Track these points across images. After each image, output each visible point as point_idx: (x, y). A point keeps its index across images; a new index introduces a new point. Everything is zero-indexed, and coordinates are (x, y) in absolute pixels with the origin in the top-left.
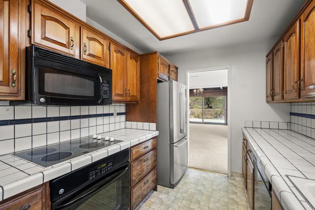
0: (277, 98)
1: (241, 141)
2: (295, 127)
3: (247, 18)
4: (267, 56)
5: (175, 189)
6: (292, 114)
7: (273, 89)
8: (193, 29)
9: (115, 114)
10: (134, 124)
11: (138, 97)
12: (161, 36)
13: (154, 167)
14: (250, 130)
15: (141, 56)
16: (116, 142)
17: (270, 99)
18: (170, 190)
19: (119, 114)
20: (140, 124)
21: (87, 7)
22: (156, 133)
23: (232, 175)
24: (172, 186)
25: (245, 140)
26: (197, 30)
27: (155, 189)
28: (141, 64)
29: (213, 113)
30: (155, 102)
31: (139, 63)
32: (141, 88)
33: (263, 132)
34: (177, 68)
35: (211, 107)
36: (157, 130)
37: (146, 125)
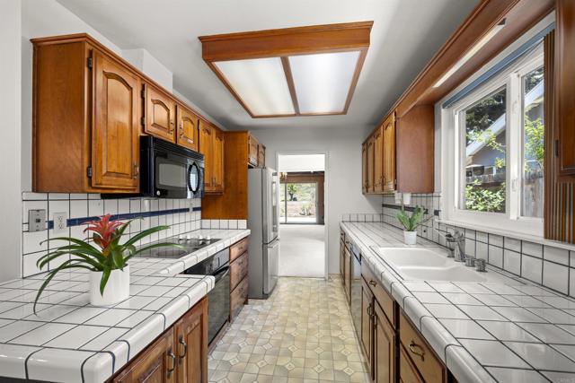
0: (370, 189)
1: (339, 236)
2: (387, 219)
3: (345, 112)
4: (363, 144)
5: (269, 299)
6: (384, 206)
7: (367, 181)
8: (292, 111)
9: (191, 210)
10: (215, 223)
11: (223, 186)
12: (255, 114)
13: (244, 275)
14: (348, 224)
15: (225, 133)
16: (213, 241)
17: (365, 190)
18: (264, 301)
19: (195, 209)
20: (224, 223)
21: (174, 77)
22: (248, 232)
23: (329, 278)
24: (265, 296)
25: (344, 234)
26: (297, 114)
27: (246, 303)
28: (225, 145)
29: (298, 207)
30: (246, 194)
31: (223, 142)
32: (225, 175)
33: (360, 226)
34: (264, 148)
35: (295, 199)
36: (248, 228)
37: (233, 223)
